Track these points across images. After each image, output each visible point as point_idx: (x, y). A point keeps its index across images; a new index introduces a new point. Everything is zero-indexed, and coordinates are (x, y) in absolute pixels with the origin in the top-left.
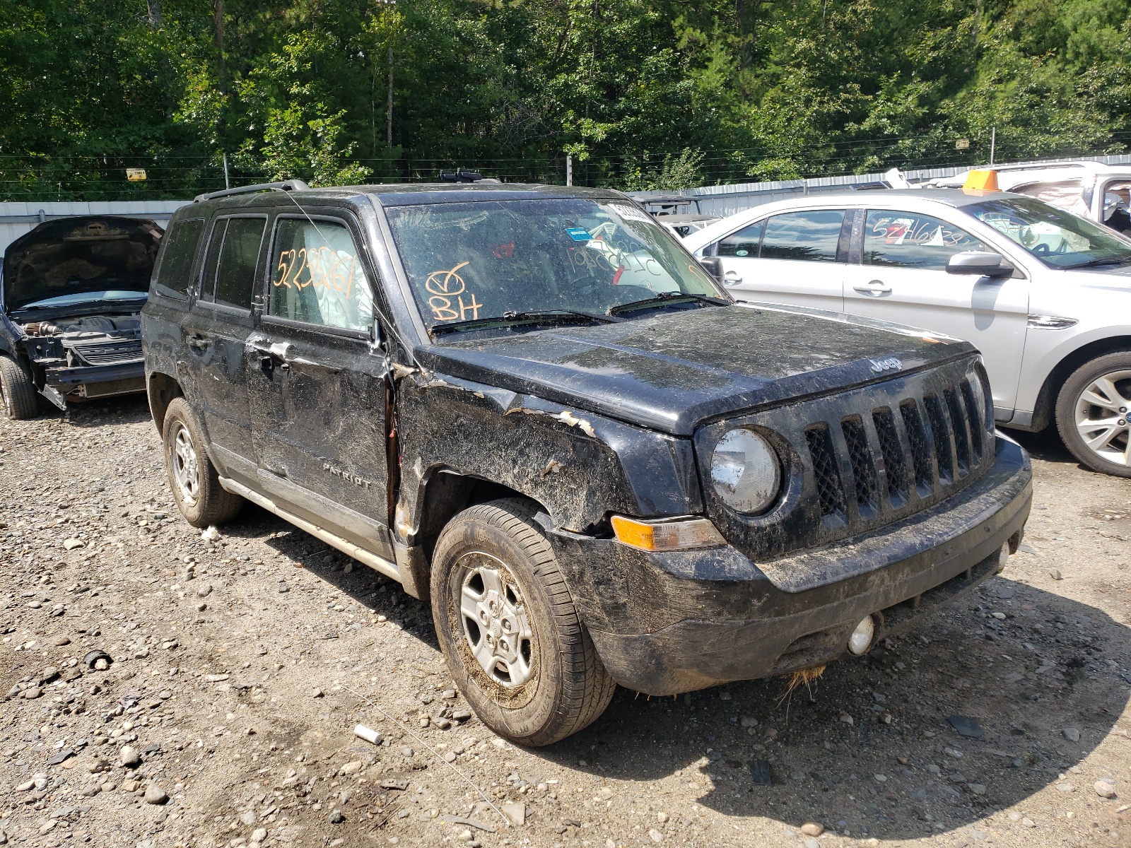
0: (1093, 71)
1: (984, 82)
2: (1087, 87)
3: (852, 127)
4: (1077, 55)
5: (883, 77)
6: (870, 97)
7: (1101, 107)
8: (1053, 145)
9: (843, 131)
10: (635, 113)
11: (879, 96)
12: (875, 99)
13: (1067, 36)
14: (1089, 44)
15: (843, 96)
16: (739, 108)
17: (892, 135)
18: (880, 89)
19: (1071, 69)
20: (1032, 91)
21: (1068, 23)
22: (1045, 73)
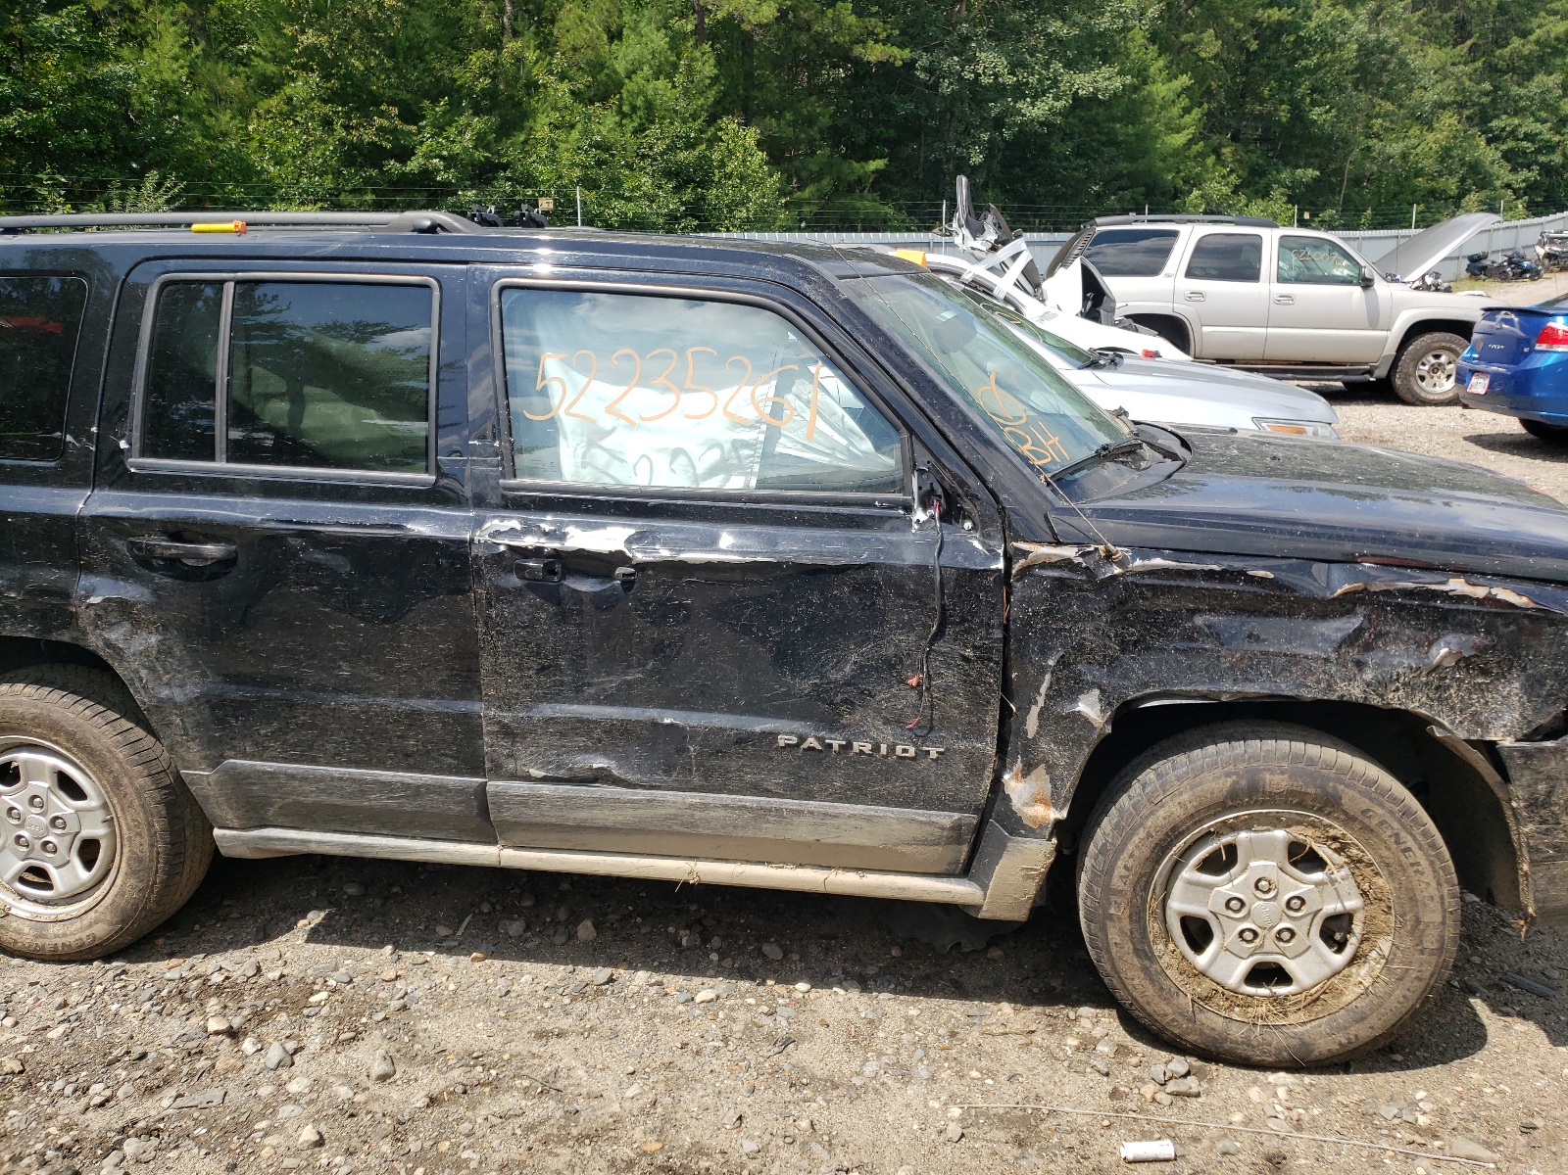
0: (654, 130)
1: (541, 126)
2: (651, 148)
3: (393, 165)
4: (634, 109)
5: (427, 103)
6: (414, 128)
7: (668, 174)
8: (630, 214)
9: (382, 171)
10: (35, 106)
11: (424, 127)
12: (419, 132)
13: (620, 85)
14: (646, 97)
15: (378, 121)
16: (217, 119)
17: (446, 184)
18: (424, 117)
19: (630, 125)
20: (597, 146)
21: (621, 67)
22: (606, 123)
